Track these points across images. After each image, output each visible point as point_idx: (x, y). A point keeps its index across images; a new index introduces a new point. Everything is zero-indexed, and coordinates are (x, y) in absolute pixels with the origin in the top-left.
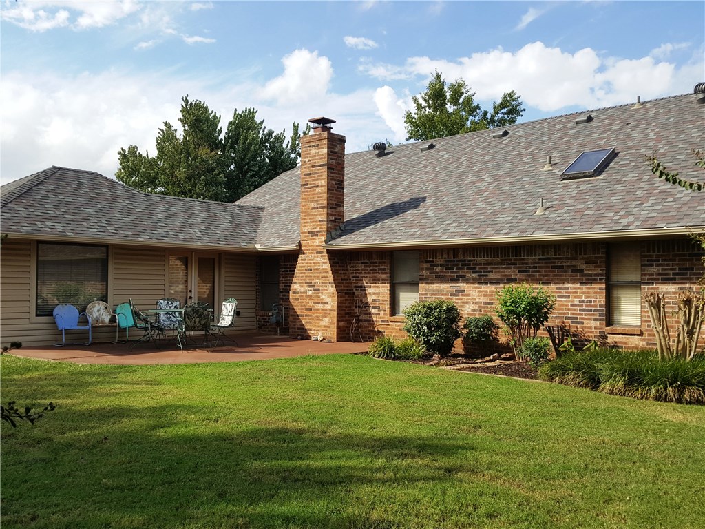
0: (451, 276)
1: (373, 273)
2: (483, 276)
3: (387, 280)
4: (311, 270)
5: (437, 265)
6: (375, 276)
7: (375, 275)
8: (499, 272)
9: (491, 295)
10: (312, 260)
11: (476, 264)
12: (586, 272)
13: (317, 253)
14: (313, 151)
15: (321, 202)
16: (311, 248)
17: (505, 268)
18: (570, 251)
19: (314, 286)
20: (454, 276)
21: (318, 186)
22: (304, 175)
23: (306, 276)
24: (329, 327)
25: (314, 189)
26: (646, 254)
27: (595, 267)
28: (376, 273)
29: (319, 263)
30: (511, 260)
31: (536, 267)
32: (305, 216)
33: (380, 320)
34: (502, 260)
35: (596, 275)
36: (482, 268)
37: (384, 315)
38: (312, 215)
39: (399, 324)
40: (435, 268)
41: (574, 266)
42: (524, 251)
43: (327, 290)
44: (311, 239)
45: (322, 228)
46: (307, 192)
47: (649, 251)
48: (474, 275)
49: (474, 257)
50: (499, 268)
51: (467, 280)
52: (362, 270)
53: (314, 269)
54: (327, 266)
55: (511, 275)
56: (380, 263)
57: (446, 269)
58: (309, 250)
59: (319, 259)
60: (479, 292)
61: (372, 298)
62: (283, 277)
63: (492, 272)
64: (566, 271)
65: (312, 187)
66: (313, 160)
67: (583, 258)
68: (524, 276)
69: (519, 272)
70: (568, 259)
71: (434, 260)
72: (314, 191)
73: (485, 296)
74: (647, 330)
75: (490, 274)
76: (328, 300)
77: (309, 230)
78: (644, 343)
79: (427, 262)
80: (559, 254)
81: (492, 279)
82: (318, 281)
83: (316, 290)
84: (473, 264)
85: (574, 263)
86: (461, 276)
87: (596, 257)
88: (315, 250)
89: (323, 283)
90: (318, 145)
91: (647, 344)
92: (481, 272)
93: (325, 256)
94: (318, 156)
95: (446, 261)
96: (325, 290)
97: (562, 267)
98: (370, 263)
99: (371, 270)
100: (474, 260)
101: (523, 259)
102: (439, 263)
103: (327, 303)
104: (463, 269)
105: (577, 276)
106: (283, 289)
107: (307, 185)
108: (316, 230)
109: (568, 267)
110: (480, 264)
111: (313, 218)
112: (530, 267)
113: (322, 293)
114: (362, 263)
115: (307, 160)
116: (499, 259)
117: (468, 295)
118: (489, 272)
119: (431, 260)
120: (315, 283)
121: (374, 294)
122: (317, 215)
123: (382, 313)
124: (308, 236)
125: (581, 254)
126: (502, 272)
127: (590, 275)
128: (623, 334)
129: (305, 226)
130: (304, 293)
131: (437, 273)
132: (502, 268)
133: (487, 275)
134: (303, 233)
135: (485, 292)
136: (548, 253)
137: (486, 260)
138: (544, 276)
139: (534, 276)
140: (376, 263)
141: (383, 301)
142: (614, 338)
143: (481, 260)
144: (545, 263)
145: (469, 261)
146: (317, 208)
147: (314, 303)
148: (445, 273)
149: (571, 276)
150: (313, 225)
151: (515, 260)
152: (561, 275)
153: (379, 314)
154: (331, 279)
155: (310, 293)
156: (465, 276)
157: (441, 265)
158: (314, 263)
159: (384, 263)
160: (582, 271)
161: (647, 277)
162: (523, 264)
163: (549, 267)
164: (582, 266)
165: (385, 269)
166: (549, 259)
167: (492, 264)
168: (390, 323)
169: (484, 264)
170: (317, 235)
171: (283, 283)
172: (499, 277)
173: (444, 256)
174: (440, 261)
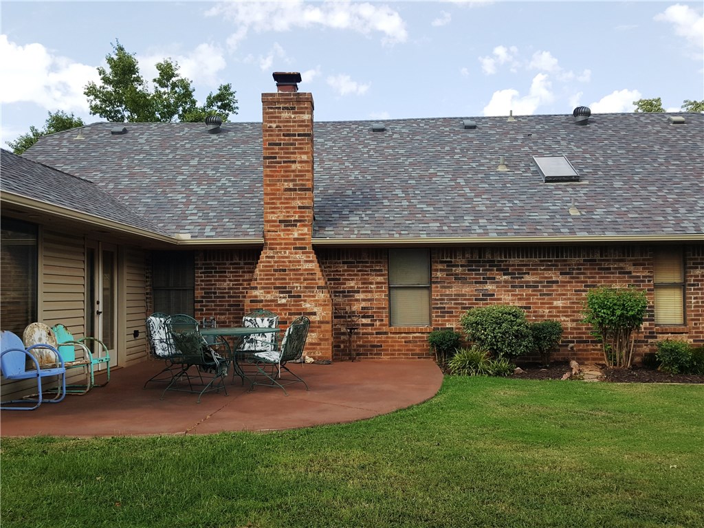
0: (476, 278)
1: (362, 275)
2: (517, 278)
3: (385, 283)
4: (285, 270)
5: (457, 266)
6: (365, 279)
7: (366, 277)
8: (537, 274)
9: (529, 299)
10: (286, 257)
11: (509, 265)
12: (634, 274)
13: (295, 248)
14: (285, 115)
15: (301, 182)
16: (283, 242)
17: (544, 270)
18: (617, 252)
19: (290, 292)
20: (480, 278)
21: (294, 162)
22: (270, 144)
23: (275, 279)
24: (319, 344)
25: (289, 164)
26: (692, 257)
27: (643, 269)
28: (368, 275)
29: (299, 262)
30: (551, 261)
31: (581, 269)
32: (273, 199)
33: (375, 332)
34: (541, 261)
35: (644, 277)
36: (516, 270)
37: (380, 325)
38: (286, 199)
39: (403, 335)
40: (454, 269)
41: (622, 268)
42: (566, 252)
43: (314, 296)
44: (284, 230)
45: (304, 217)
46: (275, 167)
47: (694, 255)
48: (506, 277)
49: (505, 257)
50: (537, 270)
51: (498, 282)
52: (344, 271)
53: (291, 270)
54: (314, 266)
55: (551, 277)
56: (372, 262)
57: (469, 270)
58: (281, 244)
59: (300, 256)
60: (512, 295)
61: (362, 305)
62: (202, 281)
63: (528, 274)
64: (613, 273)
65: (285, 162)
66: (286, 126)
67: (631, 260)
68: (567, 278)
69: (561, 274)
70: (615, 261)
71: (453, 260)
72: (287, 167)
73: (520, 299)
74: (694, 328)
75: (527, 275)
76: (315, 310)
77: (281, 218)
78: (692, 340)
79: (442, 262)
80: (606, 256)
81: (529, 282)
82: (297, 285)
83: (294, 296)
84: (505, 265)
85: (621, 265)
86: (489, 278)
87: (644, 260)
88: (291, 244)
89: (306, 288)
90: (293, 108)
91: (694, 341)
92: (515, 274)
93: (310, 253)
94: (294, 122)
95: (469, 262)
96: (309, 296)
97: (609, 269)
98: (358, 262)
99: (358, 271)
100: (506, 261)
101: (566, 261)
102: (460, 263)
103: (314, 314)
104: (492, 270)
105: (624, 277)
106: (202, 297)
107: (275, 158)
108: (293, 219)
109: (615, 268)
110: (513, 265)
111: (287, 203)
112: (574, 269)
113: (305, 301)
114: (344, 263)
115: (274, 125)
116: (536, 260)
117: (500, 299)
118: (525, 273)
119: (449, 260)
120: (293, 288)
121: (364, 300)
122: (294, 199)
123: (378, 323)
124: (279, 226)
125: (629, 256)
126: (541, 274)
127: (639, 277)
128: (672, 333)
129: (273, 213)
130: (271, 301)
131: (456, 274)
132: (541, 270)
133: (523, 277)
134: (268, 221)
135: (520, 295)
136: (593, 255)
137: (521, 261)
138: (589, 278)
139: (578, 278)
140: (367, 262)
141: (379, 308)
142: (663, 337)
143: (515, 260)
144: (591, 265)
145: (499, 261)
146: (295, 190)
147: (290, 314)
148: (469, 274)
149: (619, 278)
150: (288, 212)
151: (556, 261)
152: (608, 277)
153: (373, 325)
154: (321, 283)
155: (284, 301)
156: (494, 278)
157: (462, 266)
158: (290, 262)
159: (380, 262)
160: (630, 273)
161: (693, 278)
162: (565, 265)
163: (595, 269)
164: (630, 268)
165: (381, 270)
166: (595, 260)
167: (529, 265)
168: (389, 335)
169: (518, 265)
170: (296, 226)
171: (202, 289)
172: (538, 280)
173: (467, 256)
174: (460, 260)
